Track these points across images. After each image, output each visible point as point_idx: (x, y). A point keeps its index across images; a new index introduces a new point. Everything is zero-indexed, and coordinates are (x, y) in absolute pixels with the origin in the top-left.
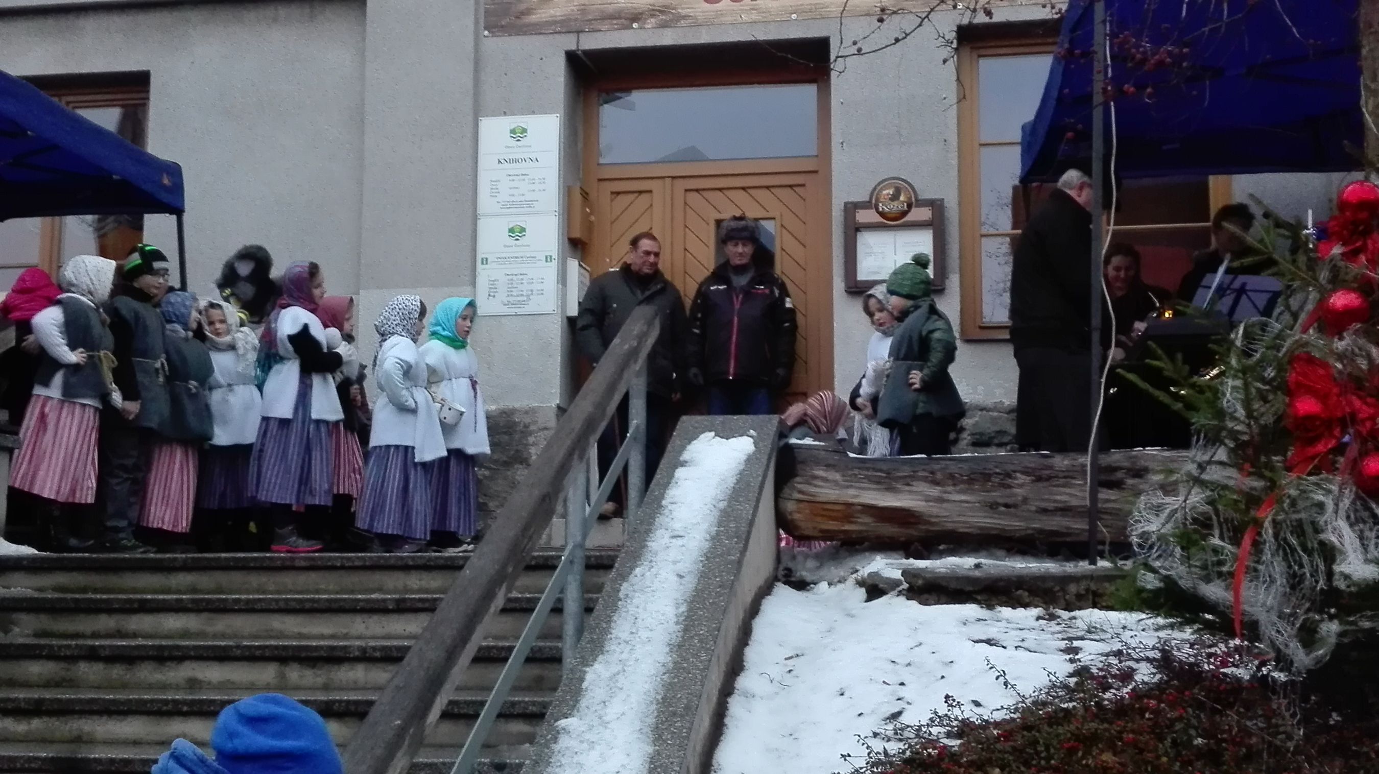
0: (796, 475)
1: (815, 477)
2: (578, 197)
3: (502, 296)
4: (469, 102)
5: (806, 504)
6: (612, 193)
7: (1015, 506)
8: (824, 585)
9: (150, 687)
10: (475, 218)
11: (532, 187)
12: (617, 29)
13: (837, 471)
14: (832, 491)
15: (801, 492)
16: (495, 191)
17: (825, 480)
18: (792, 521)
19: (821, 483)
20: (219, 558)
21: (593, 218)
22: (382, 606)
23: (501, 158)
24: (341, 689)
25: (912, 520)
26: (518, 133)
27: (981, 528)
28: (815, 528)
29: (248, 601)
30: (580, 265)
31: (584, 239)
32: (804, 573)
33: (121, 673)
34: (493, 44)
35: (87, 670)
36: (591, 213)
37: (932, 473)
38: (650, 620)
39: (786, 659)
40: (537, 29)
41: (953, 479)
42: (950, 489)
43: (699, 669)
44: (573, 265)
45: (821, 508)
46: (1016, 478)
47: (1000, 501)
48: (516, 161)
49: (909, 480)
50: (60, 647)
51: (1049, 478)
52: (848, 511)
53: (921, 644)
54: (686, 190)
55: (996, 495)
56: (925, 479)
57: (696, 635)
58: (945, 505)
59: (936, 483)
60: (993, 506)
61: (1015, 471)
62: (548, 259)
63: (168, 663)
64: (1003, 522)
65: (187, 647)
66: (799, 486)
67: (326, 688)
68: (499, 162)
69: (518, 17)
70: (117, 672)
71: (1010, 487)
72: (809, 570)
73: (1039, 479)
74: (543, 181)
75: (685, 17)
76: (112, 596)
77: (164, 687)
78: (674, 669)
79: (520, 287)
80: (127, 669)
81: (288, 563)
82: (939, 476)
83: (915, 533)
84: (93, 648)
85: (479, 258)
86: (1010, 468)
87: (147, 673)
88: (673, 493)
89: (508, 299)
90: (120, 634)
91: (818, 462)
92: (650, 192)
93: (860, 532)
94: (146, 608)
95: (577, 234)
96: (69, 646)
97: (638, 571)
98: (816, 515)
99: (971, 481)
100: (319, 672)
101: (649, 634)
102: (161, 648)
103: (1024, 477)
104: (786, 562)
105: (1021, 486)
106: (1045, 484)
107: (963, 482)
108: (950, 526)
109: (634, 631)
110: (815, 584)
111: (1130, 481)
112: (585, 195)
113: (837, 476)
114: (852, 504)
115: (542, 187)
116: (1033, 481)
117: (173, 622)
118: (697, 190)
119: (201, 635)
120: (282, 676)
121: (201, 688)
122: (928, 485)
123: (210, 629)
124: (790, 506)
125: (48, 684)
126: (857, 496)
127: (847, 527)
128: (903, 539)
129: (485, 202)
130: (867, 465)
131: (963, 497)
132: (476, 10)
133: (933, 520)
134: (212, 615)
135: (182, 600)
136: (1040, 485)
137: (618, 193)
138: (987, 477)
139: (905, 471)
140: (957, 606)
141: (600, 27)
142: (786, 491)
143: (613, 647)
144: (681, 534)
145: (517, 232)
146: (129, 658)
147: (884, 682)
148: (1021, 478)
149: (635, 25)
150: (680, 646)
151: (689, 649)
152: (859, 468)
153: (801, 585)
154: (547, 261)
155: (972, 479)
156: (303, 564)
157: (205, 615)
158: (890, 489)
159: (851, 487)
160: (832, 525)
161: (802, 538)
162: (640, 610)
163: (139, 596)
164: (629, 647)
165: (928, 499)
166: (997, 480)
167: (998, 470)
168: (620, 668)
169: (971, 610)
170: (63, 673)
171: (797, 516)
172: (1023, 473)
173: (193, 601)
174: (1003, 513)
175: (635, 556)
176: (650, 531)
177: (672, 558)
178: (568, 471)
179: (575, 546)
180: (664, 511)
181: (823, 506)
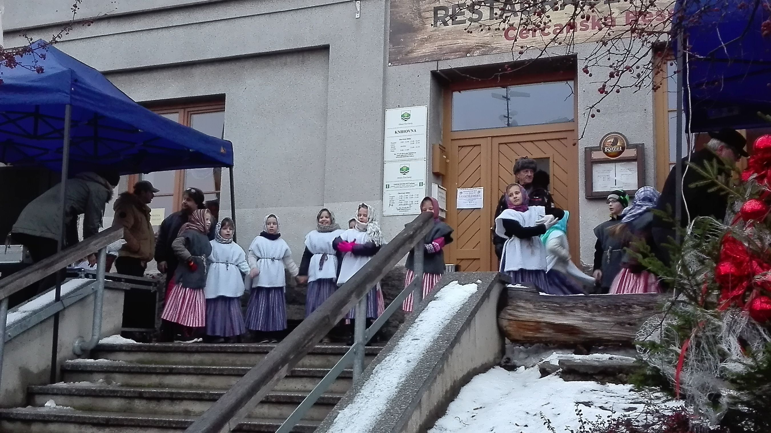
0: (508, 306)
1: (519, 306)
2: (438, 151)
3: (396, 205)
4: (380, 101)
5: (515, 322)
6: (459, 147)
7: (635, 324)
8: (523, 368)
9: (167, 414)
10: (383, 163)
11: (412, 145)
12: (458, 58)
13: (531, 303)
14: (528, 315)
15: (510, 315)
16: (393, 148)
17: (523, 307)
18: (507, 331)
19: (523, 310)
20: (214, 346)
21: (448, 161)
23: (397, 130)
25: (576, 332)
26: (406, 117)
27: (616, 337)
28: (520, 335)
29: (220, 370)
30: (438, 187)
31: (443, 172)
32: (515, 361)
33: (154, 406)
34: (393, 70)
35: (139, 404)
36: (447, 158)
37: (586, 304)
38: (383, 385)
39: (474, 409)
40: (416, 61)
41: (598, 308)
42: (596, 314)
43: (398, 414)
44: (435, 187)
45: (522, 324)
46: (635, 308)
47: (625, 321)
48: (405, 131)
49: (571, 309)
50: (126, 392)
52: (538, 326)
53: (549, 403)
54: (499, 144)
55: (623, 318)
56: (581, 308)
57: (404, 395)
58: (594, 323)
59: (589, 311)
60: (621, 324)
61: (634, 304)
62: (421, 184)
63: (176, 402)
64: (628, 333)
65: (184, 393)
66: (508, 311)
68: (396, 132)
69: (406, 55)
70: (153, 405)
71: (631, 313)
72: (520, 360)
73: (648, 309)
74: (418, 142)
75: (496, 48)
76: (157, 366)
77: (174, 414)
78: (385, 412)
79: (406, 200)
80: (157, 404)
81: (245, 350)
82: (590, 306)
83: (577, 339)
84: (141, 393)
85: (385, 184)
86: (631, 302)
87: (166, 406)
88: (423, 315)
89: (400, 206)
90: (160, 385)
91: (520, 299)
92: (480, 145)
93: (546, 338)
94: (171, 372)
95: (437, 170)
96: (130, 392)
97: (387, 358)
98: (520, 328)
99: (608, 309)
101: (379, 393)
102: (172, 393)
103: (638, 307)
104: (508, 354)
105: (637, 313)
107: (604, 310)
108: (598, 336)
109: (372, 391)
110: (519, 367)
112: (443, 149)
113: (531, 306)
114: (540, 322)
115: (418, 145)
116: (644, 310)
117: (186, 380)
118: (506, 144)
119: (198, 387)
121: (190, 415)
122: (583, 311)
123: (202, 384)
124: (505, 323)
125: (119, 411)
126: (542, 318)
127: (539, 335)
128: (572, 343)
129: (388, 155)
130: (548, 300)
131: (604, 319)
132: (385, 52)
133: (588, 332)
134: (204, 377)
135: (189, 368)
136: (649, 312)
137: (463, 147)
138: (617, 307)
139: (571, 304)
140: (583, 382)
141: (449, 57)
142: (502, 314)
143: (358, 400)
144: (417, 338)
145: (404, 171)
146: (157, 398)
147: (516, 424)
148: (638, 308)
149: (468, 55)
150: (393, 401)
151: (397, 402)
152: (544, 302)
153: (511, 367)
154: (420, 186)
155: (609, 308)
156: (253, 351)
157: (200, 376)
158: (562, 314)
159: (538, 312)
160: (530, 334)
161: (515, 341)
162: (380, 380)
163: (170, 366)
164: (366, 400)
165: (584, 320)
166: (623, 309)
167: (623, 303)
168: (357, 411)
169: (591, 384)
170: (128, 405)
171: (509, 328)
172: (638, 305)
173: (195, 369)
174: (627, 328)
175: (390, 350)
176: (403, 336)
177: (408, 351)
178: (346, 304)
179: (358, 344)
180: (415, 325)
181: (523, 323)
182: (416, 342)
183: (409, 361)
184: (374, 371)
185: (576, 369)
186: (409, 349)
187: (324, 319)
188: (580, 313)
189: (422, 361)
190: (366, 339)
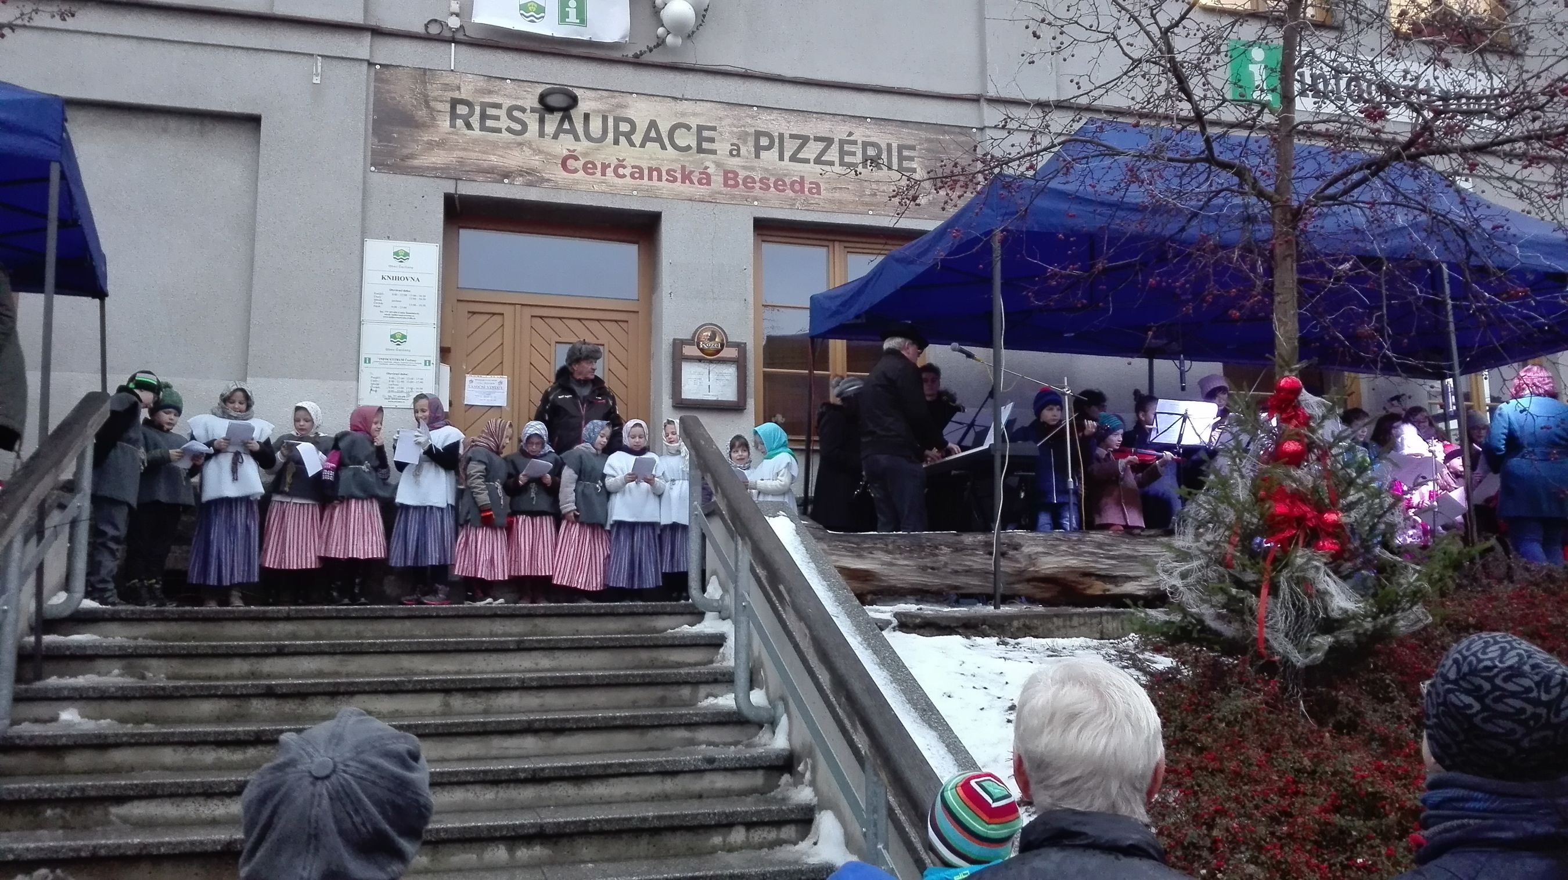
3: (383, 391)
4: (357, 224)
6: (469, 313)
7: (938, 569)
10: (359, 324)
11: (413, 302)
12: (491, 181)
16: (378, 302)
21: (456, 332)
22: (505, 646)
23: (385, 274)
24: (499, 713)
25: (870, 578)
26: (401, 256)
31: (449, 348)
34: (380, 179)
36: (453, 328)
37: (886, 545)
40: (420, 172)
42: (898, 556)
44: (445, 370)
46: (941, 550)
47: (929, 565)
48: (399, 278)
49: (871, 550)
51: (962, 550)
54: (529, 316)
55: (928, 562)
56: (881, 549)
58: (894, 568)
59: (888, 552)
60: (924, 569)
61: (940, 545)
62: (427, 363)
65: (361, 683)
67: (486, 712)
68: (383, 277)
71: (936, 555)
73: (957, 550)
74: (423, 297)
79: (400, 384)
82: (890, 547)
83: (869, 587)
85: (362, 357)
86: (936, 542)
89: (390, 394)
92: (503, 314)
95: (446, 345)
100: (479, 700)
105: (944, 555)
106: (960, 554)
107: (906, 552)
108: (893, 583)
111: (1011, 553)
113: (825, 546)
115: (422, 302)
116: (952, 552)
118: (541, 318)
120: (447, 705)
122: (883, 553)
126: (837, 561)
129: (370, 311)
131: (906, 562)
132: (365, 148)
133: (884, 578)
136: (956, 554)
137: (474, 313)
138: (921, 548)
139: (868, 544)
141: (476, 179)
145: (398, 339)
148: (945, 550)
152: (839, 541)
155: (912, 550)
158: (859, 556)
159: (833, 554)
165: (883, 563)
166: (928, 551)
167: (930, 544)
172: (946, 546)
174: (929, 574)
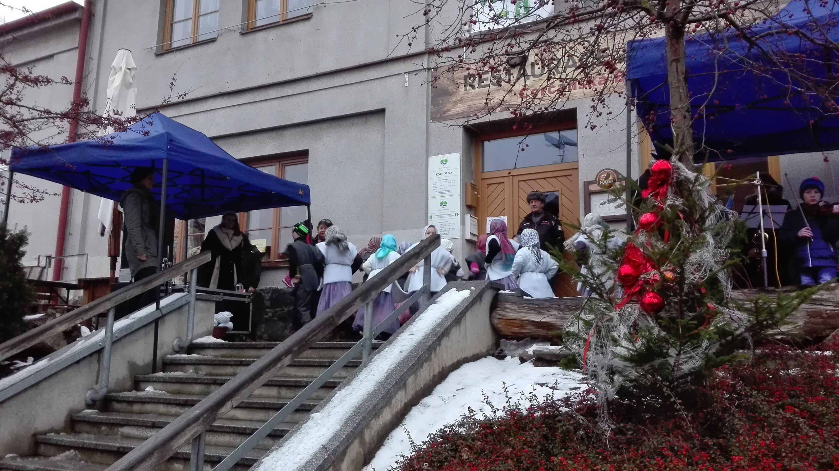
0: (499, 307)
1: (506, 308)
5: (504, 320)
8: (509, 357)
14: (513, 314)
15: (500, 315)
17: (510, 309)
18: (498, 328)
19: (509, 311)
25: (552, 327)
28: (508, 331)
31: (474, 205)
32: (506, 352)
38: (376, 371)
39: (456, 390)
41: (568, 308)
42: (566, 313)
45: (509, 322)
49: (548, 309)
50: (204, 379)
52: (521, 323)
56: (555, 308)
66: (499, 311)
72: (511, 351)
82: (562, 307)
96: (207, 379)
98: (508, 325)
101: (372, 377)
104: (501, 347)
109: (367, 376)
110: (507, 357)
113: (517, 308)
114: (524, 320)
122: (557, 311)
124: (496, 322)
126: (525, 317)
127: (523, 331)
129: (431, 190)
140: (548, 367)
142: (494, 314)
144: (413, 333)
145: (443, 204)
153: (501, 357)
154: (456, 216)
158: (538, 313)
159: (522, 312)
160: (517, 330)
162: (375, 367)
165: (557, 318)
169: (554, 369)
171: (500, 326)
175: (389, 344)
176: (403, 332)
177: (403, 344)
178: (351, 306)
179: (365, 339)
180: (414, 323)
181: (512, 321)
182: (411, 337)
183: (401, 352)
184: (373, 360)
185: (543, 357)
186: (405, 342)
187: (328, 319)
188: (555, 312)
189: (412, 351)
190: (374, 335)
